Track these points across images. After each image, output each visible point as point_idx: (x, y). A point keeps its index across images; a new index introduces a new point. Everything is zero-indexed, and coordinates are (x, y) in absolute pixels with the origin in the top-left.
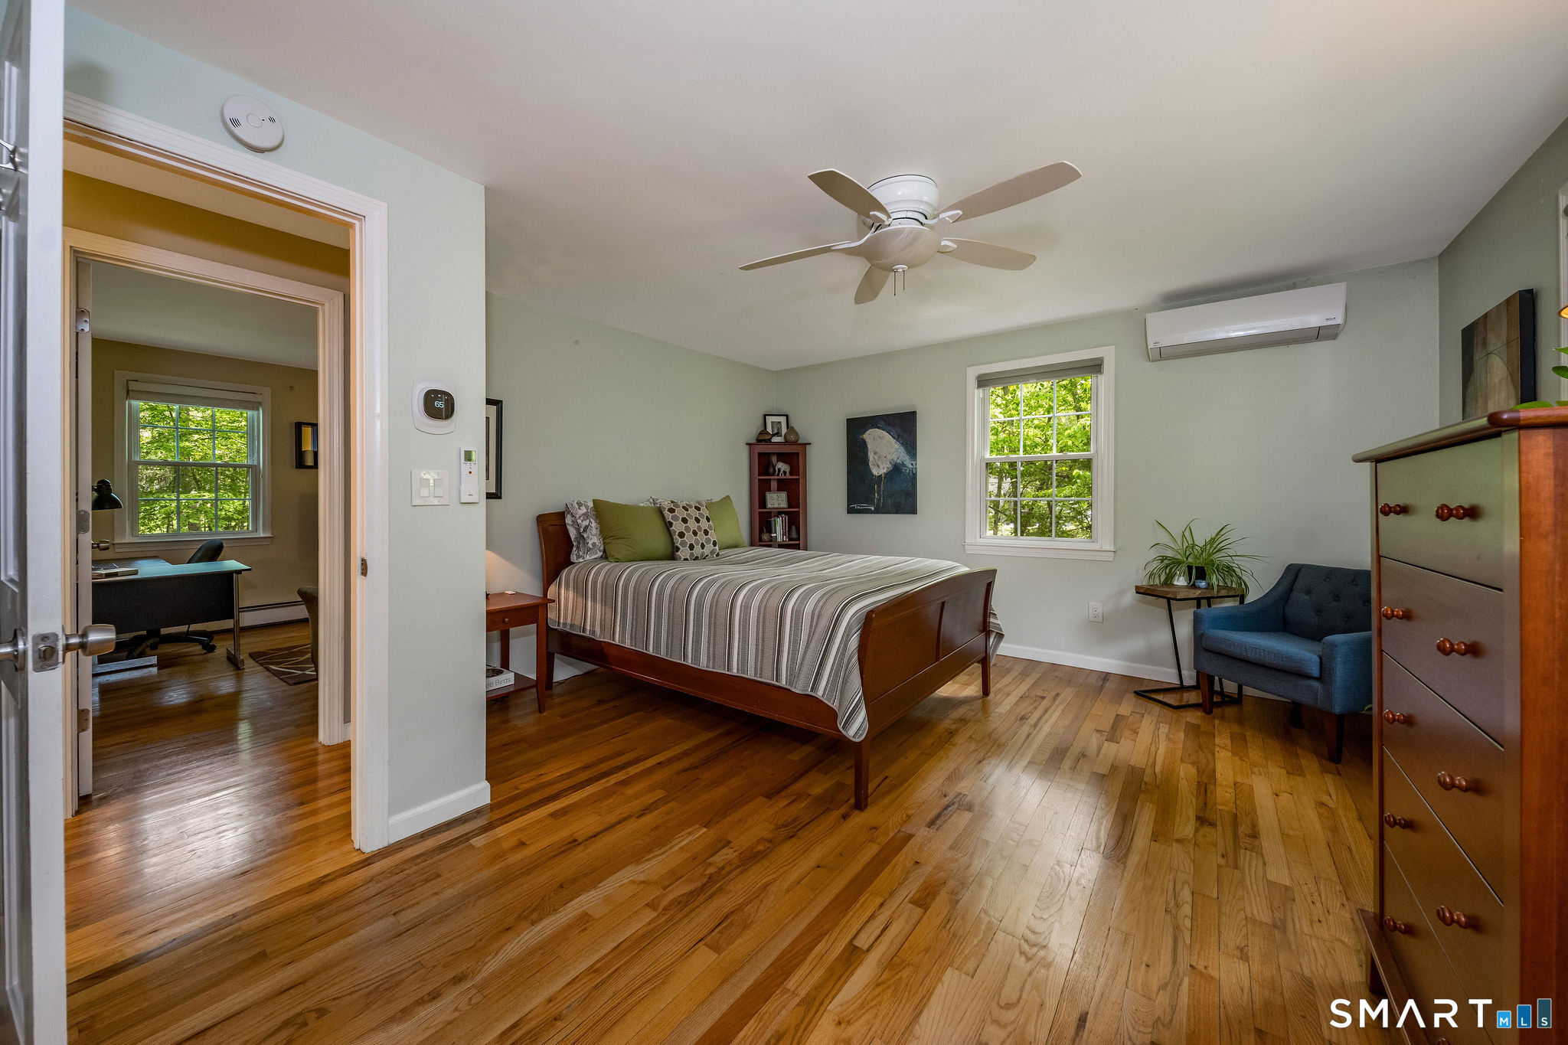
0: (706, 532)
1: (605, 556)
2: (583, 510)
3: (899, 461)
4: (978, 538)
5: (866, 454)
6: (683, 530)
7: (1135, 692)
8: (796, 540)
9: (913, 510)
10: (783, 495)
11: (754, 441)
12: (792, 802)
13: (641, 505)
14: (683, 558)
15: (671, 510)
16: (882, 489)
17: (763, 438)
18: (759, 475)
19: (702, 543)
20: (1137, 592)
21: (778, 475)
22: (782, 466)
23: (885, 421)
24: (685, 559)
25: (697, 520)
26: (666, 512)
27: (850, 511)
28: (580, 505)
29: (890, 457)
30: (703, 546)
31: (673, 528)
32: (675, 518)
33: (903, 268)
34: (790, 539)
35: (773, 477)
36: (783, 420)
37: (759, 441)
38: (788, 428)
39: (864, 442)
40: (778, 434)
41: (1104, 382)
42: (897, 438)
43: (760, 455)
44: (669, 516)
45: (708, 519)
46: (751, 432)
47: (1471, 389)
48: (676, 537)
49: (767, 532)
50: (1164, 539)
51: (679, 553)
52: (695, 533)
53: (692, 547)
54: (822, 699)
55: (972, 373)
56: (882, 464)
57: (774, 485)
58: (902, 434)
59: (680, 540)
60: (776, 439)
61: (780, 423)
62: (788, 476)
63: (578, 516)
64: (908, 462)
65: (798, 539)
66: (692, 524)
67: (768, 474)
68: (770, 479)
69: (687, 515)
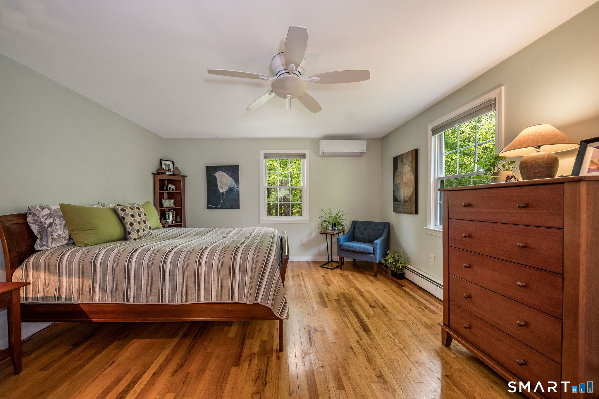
0: (145, 222)
1: (72, 242)
2: (47, 211)
3: (232, 186)
4: (264, 218)
5: (217, 183)
6: (132, 222)
7: (320, 267)
8: (180, 222)
9: (238, 207)
10: (172, 201)
11: (155, 173)
12: (250, 362)
13: (94, 207)
14: (133, 238)
15: (123, 210)
16: (224, 198)
17: (160, 171)
18: (159, 191)
19: (143, 228)
20: (321, 233)
21: (169, 190)
22: (171, 186)
23: (225, 169)
24: (135, 239)
25: (140, 215)
26: (120, 212)
27: (209, 208)
28: (43, 208)
29: (228, 184)
30: (144, 230)
31: (126, 220)
32: (127, 215)
33: (291, 97)
34: (176, 222)
35: (166, 192)
36: (171, 163)
37: (158, 173)
38: (174, 168)
39: (215, 177)
40: (169, 170)
41: (305, 162)
42: (231, 176)
43: (160, 180)
44: (122, 214)
45: (145, 214)
46: (154, 167)
47: (396, 174)
48: (128, 226)
49: (164, 219)
50: (323, 214)
51: (130, 235)
52: (139, 223)
53: (138, 231)
54: (260, 303)
55: (262, 153)
56: (224, 187)
57: (166, 195)
58: (233, 174)
59: (131, 228)
60: (167, 173)
61: (169, 165)
62: (174, 191)
63: (41, 216)
64: (236, 187)
65: (181, 222)
66: (137, 218)
67: (164, 190)
68: (164, 193)
69: (134, 212)
